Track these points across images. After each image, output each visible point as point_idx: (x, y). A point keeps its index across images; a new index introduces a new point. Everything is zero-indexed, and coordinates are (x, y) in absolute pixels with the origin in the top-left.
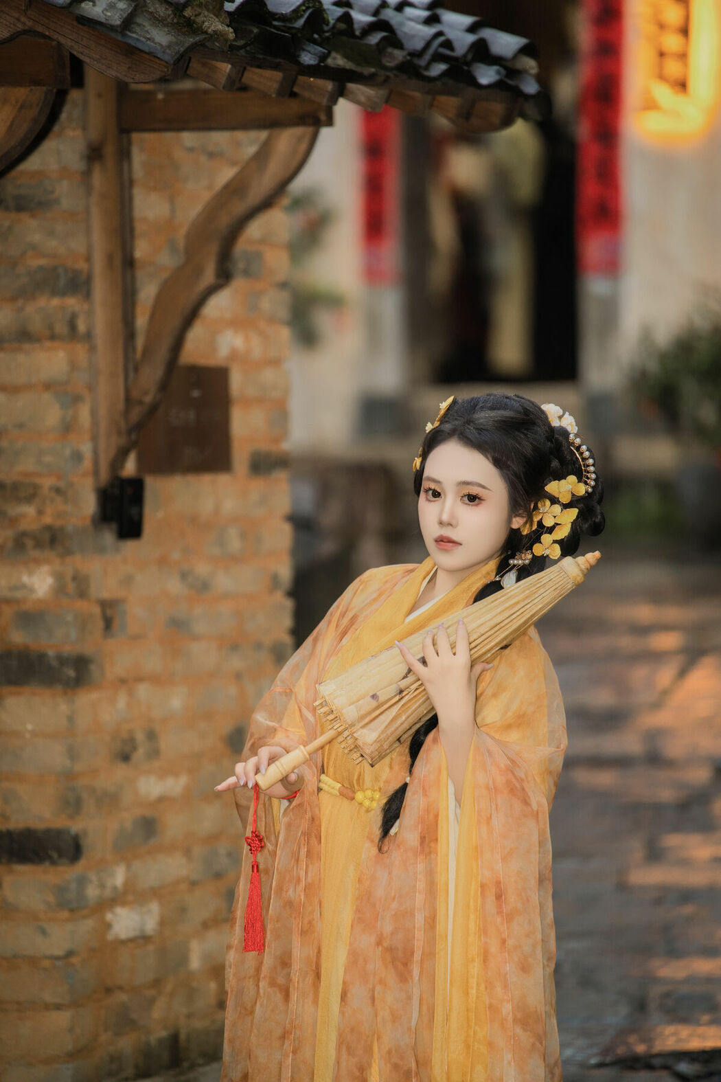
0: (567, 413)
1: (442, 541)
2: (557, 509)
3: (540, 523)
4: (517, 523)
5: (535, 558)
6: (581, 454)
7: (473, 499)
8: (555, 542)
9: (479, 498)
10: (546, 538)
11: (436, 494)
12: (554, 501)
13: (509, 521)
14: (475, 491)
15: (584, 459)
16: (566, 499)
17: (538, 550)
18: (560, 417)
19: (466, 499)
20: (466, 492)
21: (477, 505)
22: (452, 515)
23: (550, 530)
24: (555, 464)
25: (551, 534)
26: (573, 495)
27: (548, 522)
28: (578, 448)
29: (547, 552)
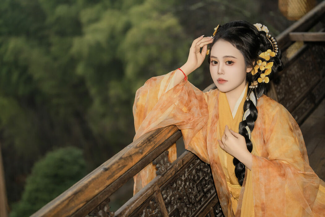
0: (264, 25)
1: (220, 81)
2: (265, 63)
3: (259, 70)
4: (249, 70)
5: (259, 84)
6: (272, 40)
7: (230, 63)
8: (267, 76)
9: (233, 62)
10: (263, 76)
11: (216, 63)
12: (263, 60)
13: (246, 70)
14: (230, 59)
15: (273, 42)
16: (268, 59)
17: (260, 81)
18: (261, 27)
19: (227, 63)
20: (227, 60)
21: (232, 65)
22: (223, 70)
23: (264, 72)
24: (261, 45)
25: (264, 73)
26: (271, 57)
27: (262, 69)
28: (270, 38)
29: (264, 81)
